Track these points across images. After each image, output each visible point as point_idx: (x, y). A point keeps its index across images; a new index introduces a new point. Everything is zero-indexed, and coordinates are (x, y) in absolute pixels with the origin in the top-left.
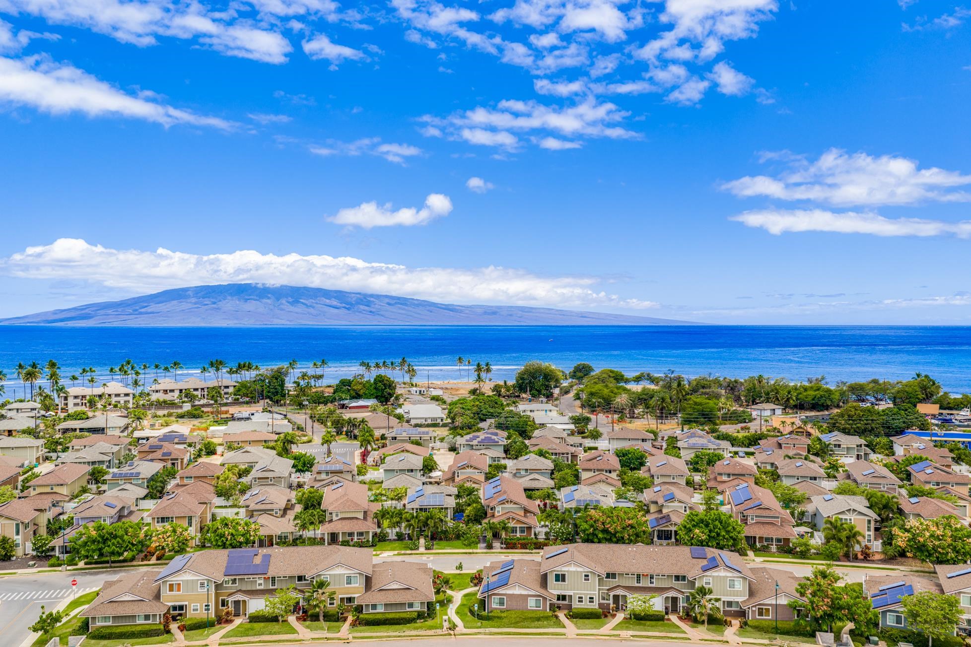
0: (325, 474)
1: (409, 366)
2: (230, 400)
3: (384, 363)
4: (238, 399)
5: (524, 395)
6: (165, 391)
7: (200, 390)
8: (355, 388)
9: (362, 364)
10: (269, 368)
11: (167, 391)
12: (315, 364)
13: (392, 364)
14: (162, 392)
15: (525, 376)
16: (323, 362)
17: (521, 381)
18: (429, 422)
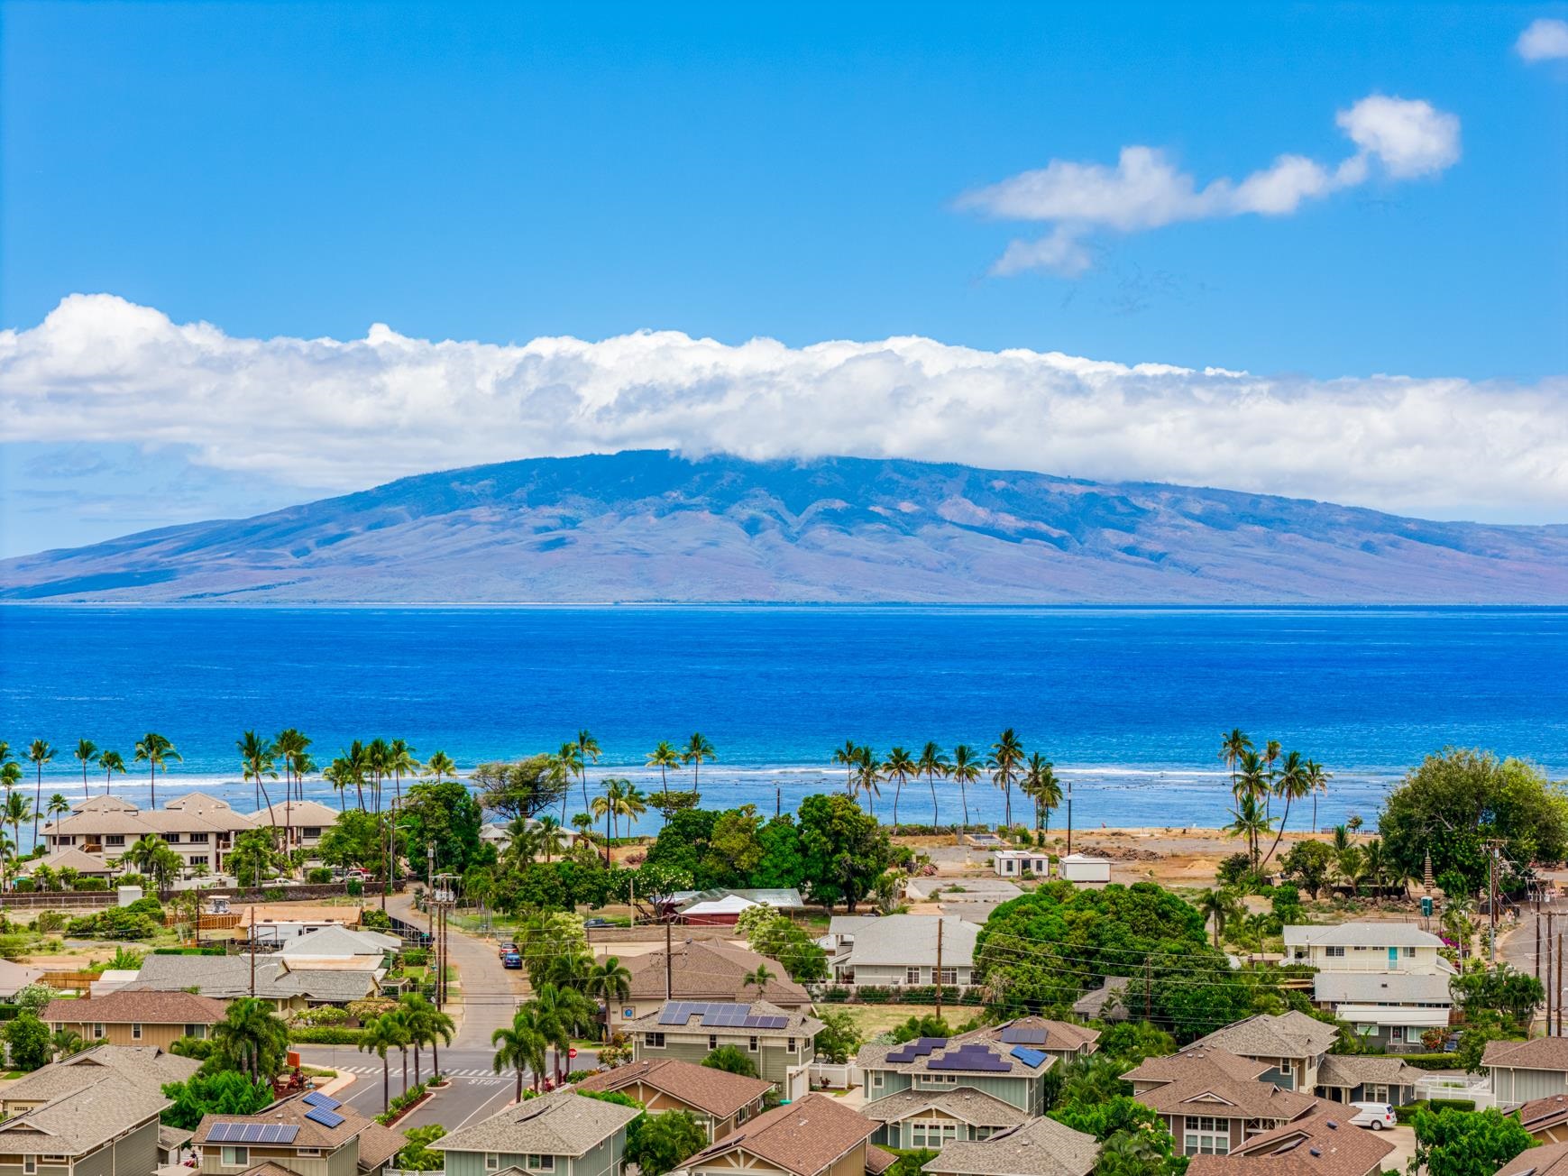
0: (231, 1156)
1: (1036, 762)
2: (298, 879)
3: (929, 750)
4: (324, 876)
5: (1415, 889)
6: (94, 842)
7: (212, 839)
8: (721, 844)
9: (849, 755)
10: (495, 764)
11: (98, 838)
12: (662, 754)
13: (962, 755)
14: (81, 842)
15: (1416, 812)
16: (696, 743)
17: (1398, 832)
18: (925, 981)
